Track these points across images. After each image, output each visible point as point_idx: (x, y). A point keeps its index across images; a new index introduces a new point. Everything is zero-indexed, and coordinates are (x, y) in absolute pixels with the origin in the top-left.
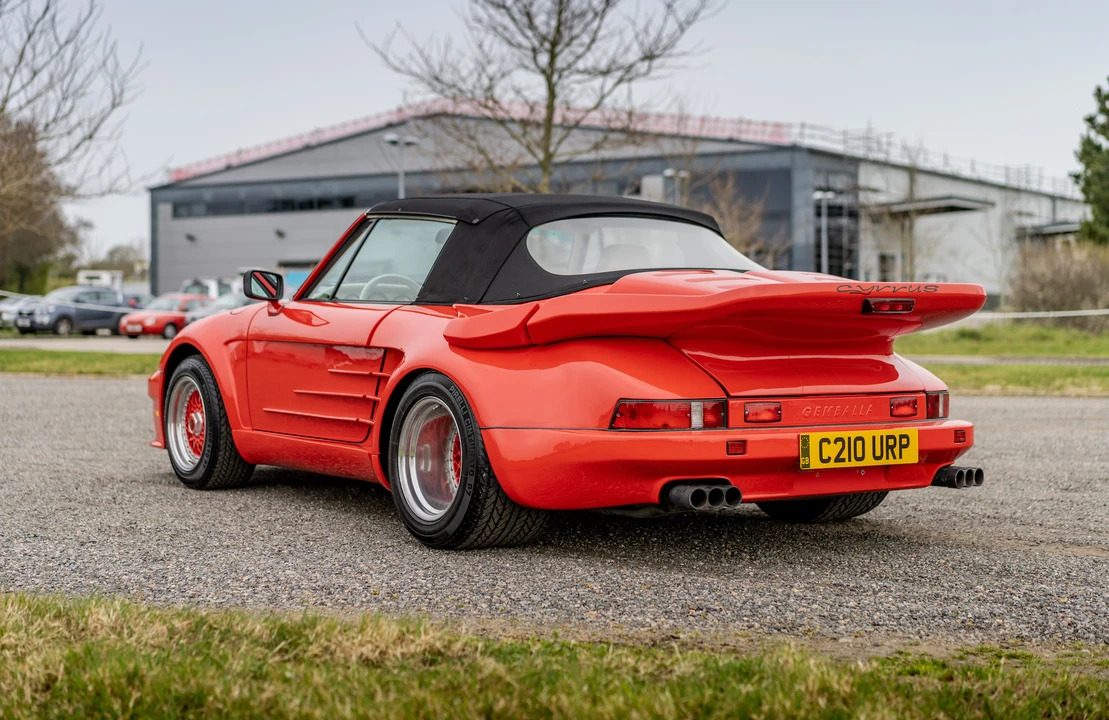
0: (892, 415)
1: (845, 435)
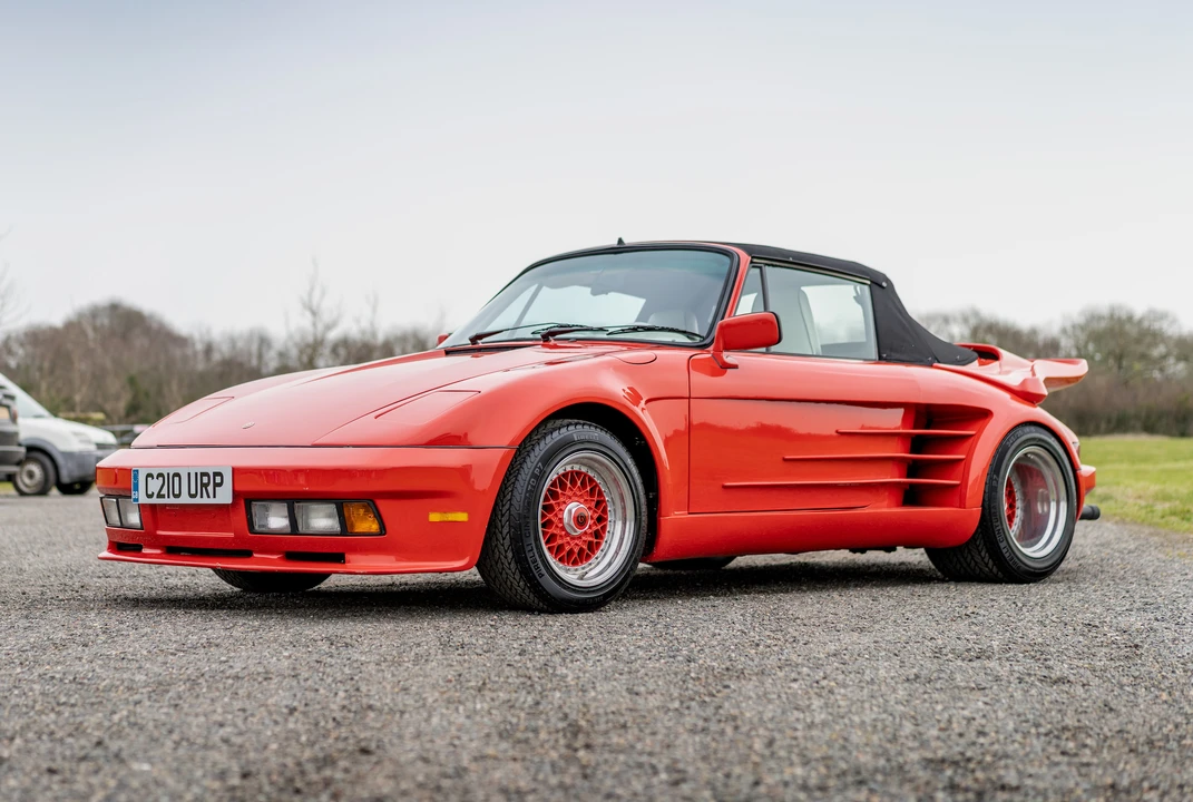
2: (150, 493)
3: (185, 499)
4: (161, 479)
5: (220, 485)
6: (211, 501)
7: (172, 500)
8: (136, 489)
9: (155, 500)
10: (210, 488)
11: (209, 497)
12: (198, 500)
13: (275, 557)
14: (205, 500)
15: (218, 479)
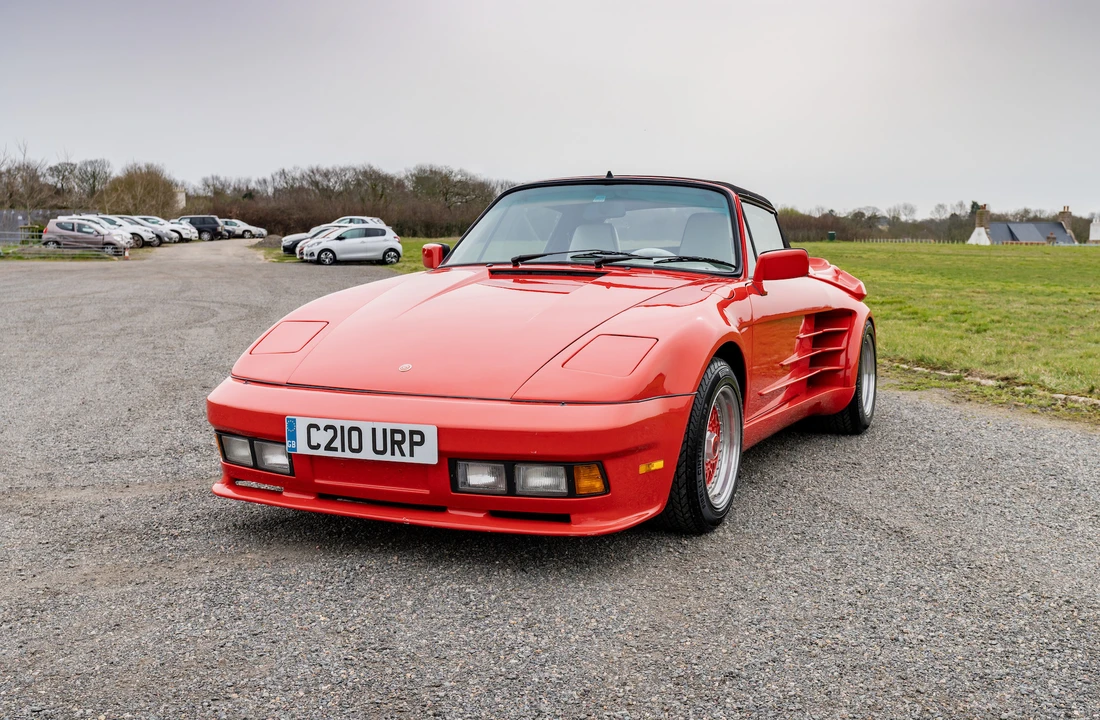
2: (313, 443)
3: (368, 454)
4: (331, 432)
5: (421, 443)
6: (407, 459)
7: (348, 454)
8: (293, 437)
9: (321, 452)
10: (406, 447)
11: (403, 454)
12: (387, 457)
13: (481, 515)
14: (398, 458)
15: (417, 438)
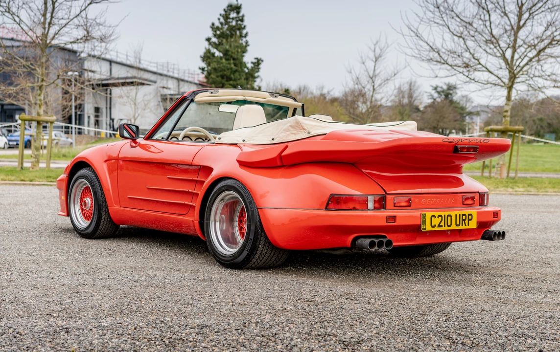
0: (463, 204)
1: (443, 214)
